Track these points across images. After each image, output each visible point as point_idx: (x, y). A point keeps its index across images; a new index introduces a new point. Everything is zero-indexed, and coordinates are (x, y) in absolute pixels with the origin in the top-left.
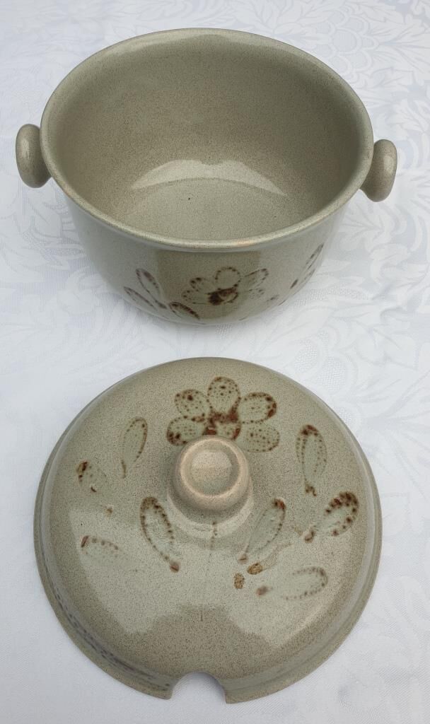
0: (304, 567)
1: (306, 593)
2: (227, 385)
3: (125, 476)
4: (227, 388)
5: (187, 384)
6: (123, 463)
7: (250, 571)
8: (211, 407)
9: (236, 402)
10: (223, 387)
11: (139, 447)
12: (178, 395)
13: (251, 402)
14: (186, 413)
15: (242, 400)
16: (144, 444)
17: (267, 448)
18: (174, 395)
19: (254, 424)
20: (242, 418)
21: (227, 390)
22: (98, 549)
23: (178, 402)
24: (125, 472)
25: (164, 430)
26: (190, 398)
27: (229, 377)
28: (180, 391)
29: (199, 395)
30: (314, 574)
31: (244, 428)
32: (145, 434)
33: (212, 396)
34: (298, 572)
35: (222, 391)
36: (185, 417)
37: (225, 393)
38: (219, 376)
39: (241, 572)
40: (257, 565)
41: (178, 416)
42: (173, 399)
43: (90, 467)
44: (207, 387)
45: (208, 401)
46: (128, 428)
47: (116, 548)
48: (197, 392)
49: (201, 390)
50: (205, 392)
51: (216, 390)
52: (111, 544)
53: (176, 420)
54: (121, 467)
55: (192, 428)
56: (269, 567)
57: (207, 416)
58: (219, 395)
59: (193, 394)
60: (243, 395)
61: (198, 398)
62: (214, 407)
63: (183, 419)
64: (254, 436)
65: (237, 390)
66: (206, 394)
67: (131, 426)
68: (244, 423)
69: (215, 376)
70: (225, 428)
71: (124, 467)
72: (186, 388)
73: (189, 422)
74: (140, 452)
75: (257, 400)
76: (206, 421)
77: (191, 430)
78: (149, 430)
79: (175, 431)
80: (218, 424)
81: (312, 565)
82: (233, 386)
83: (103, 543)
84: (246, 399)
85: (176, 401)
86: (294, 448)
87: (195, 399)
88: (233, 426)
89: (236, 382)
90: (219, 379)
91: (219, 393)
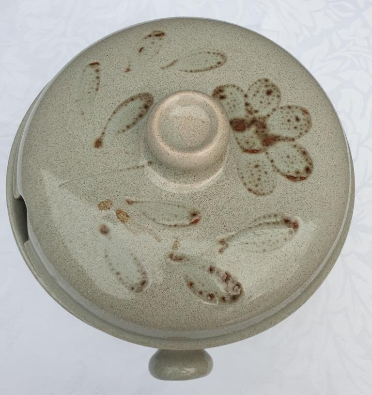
0: (143, 263)
1: (118, 274)
2: (302, 122)
3: (163, 68)
4: (299, 123)
5: (283, 86)
6: (175, 61)
7: (119, 212)
8: (268, 116)
9: (287, 138)
10: (297, 119)
11: (196, 68)
12: (266, 80)
13: (293, 152)
14: (250, 95)
15: (294, 143)
16: (201, 71)
17: (250, 186)
18: (265, 77)
19: (271, 164)
20: (271, 150)
21: (296, 124)
22: (91, 77)
23: (259, 83)
24: (167, 67)
25: (224, 82)
26: (269, 93)
27: (313, 121)
28: (272, 80)
29: (276, 99)
30: (139, 275)
31: (261, 156)
32: (211, 68)
33: (282, 112)
34: (135, 259)
35: (293, 120)
36: (246, 96)
37: (291, 123)
38: (310, 111)
39: (115, 204)
40: (127, 216)
41: (243, 89)
42: (260, 78)
43: (161, 39)
44: (290, 104)
45: (274, 110)
46: (211, 51)
47: (97, 89)
48: (279, 96)
49: (283, 99)
50: (284, 103)
51: (291, 113)
52: (98, 84)
53: (238, 88)
54: (170, 62)
55: (237, 106)
56: (129, 229)
57: (256, 115)
58: (287, 118)
59: (275, 93)
60: (300, 142)
61: (273, 99)
62: (271, 118)
63: (243, 94)
64: (257, 169)
65: (301, 134)
66: (281, 105)
67: (214, 53)
68: (267, 153)
69: (307, 107)
70: (252, 137)
71: (172, 64)
72: (278, 85)
73: (242, 101)
74: (191, 71)
75: (300, 158)
76: (251, 117)
77: (234, 106)
78: (217, 70)
79: (227, 92)
80: (253, 128)
81: (147, 271)
82: (305, 128)
83: (98, 78)
84: (295, 146)
85: (260, 81)
86: (263, 214)
87: (271, 97)
88: (258, 145)
89: (311, 130)
90: (305, 112)
91: (289, 117)
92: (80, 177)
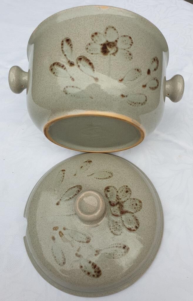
0: (65, 255)
1: (55, 257)
2: (138, 206)
3: (88, 176)
4: (137, 207)
5: (133, 189)
6: (93, 174)
7: (60, 232)
8: (125, 201)
9: (131, 212)
10: (136, 205)
11: (101, 178)
12: (127, 186)
13: (132, 218)
14: (119, 192)
15: (133, 215)
16: (102, 179)
17: (112, 230)
18: (127, 185)
19: (122, 222)
20: (124, 217)
21: (135, 206)
22: (61, 175)
23: (124, 187)
24: (90, 175)
25: (110, 185)
26: (127, 192)
27: (143, 206)
28: (129, 187)
29: (129, 195)
30: (63, 259)
31: (118, 219)
32: (106, 178)
33: (130, 201)
34: (62, 252)
35: (135, 205)
36: (117, 192)
37: (133, 206)
38: (142, 202)
39: (59, 229)
40: (63, 234)
41: (117, 189)
42: (124, 185)
43: (90, 164)
44: (134, 198)
45: (128, 199)
46: (108, 171)
47: (62, 181)
48: (130, 194)
49: (132, 195)
50: (132, 197)
51: (134, 202)
52: (63, 179)
53: (115, 188)
54: (92, 173)
55: (113, 196)
56: (62, 240)
57: (120, 200)
58: (132, 204)
59: (129, 192)
60: (136, 214)
61: (128, 195)
62: (125, 203)
63: (116, 191)
64: (116, 223)
65: (137, 211)
66: (131, 198)
67: (109, 172)
68: (121, 217)
69: (141, 200)
70: (117, 209)
71: (92, 175)
72: (131, 189)
73: (116, 193)
74: (98, 179)
75: (134, 221)
76: (118, 201)
77: (112, 195)
78: (108, 179)
79: (110, 189)
80: (118, 206)
81: (66, 258)
82: (139, 209)
83: (63, 176)
84: (133, 216)
85: (124, 186)
86: (115, 243)
87: (127, 194)
88: (119, 213)
89: (141, 210)
90: (140, 202)
91: (133, 203)
92: (49, 216)
